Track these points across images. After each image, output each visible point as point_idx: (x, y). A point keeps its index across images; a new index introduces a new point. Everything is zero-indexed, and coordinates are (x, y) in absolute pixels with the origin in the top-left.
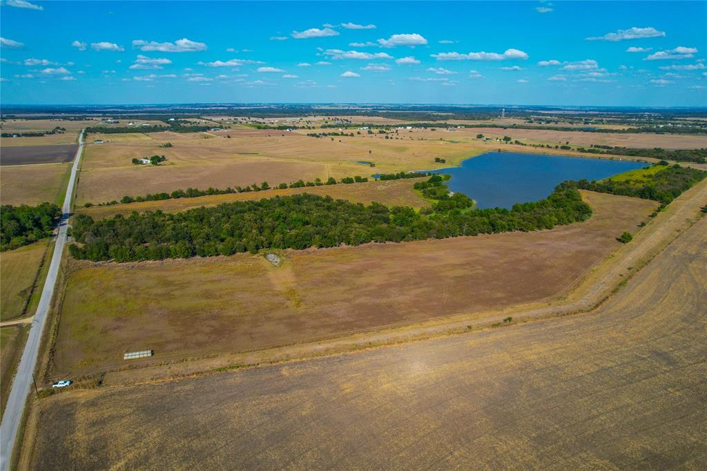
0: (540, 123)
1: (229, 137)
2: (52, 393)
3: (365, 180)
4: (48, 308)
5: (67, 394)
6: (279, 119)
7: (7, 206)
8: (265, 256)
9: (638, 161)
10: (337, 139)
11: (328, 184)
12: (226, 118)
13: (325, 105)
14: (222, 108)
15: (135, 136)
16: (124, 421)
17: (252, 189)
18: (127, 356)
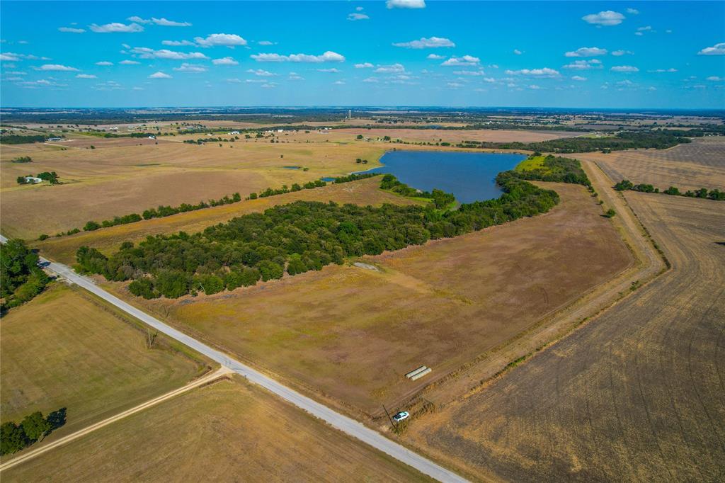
1: (93, 148)
6: (119, 125)
8: (353, 265)
11: (293, 190)
13: (141, 109)
17: (224, 201)
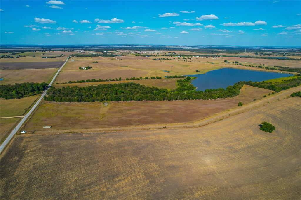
0: (261, 55)
1: (121, 59)
2: (20, 134)
3: (160, 78)
4: (31, 113)
5: (24, 135)
7: (32, 83)
8: (104, 103)
9: (289, 74)
10: (163, 61)
11: (145, 79)
12: (125, 51)
13: (172, 45)
14: (129, 47)
15: (87, 58)
16: (34, 142)
17: (115, 80)
18: (44, 127)
